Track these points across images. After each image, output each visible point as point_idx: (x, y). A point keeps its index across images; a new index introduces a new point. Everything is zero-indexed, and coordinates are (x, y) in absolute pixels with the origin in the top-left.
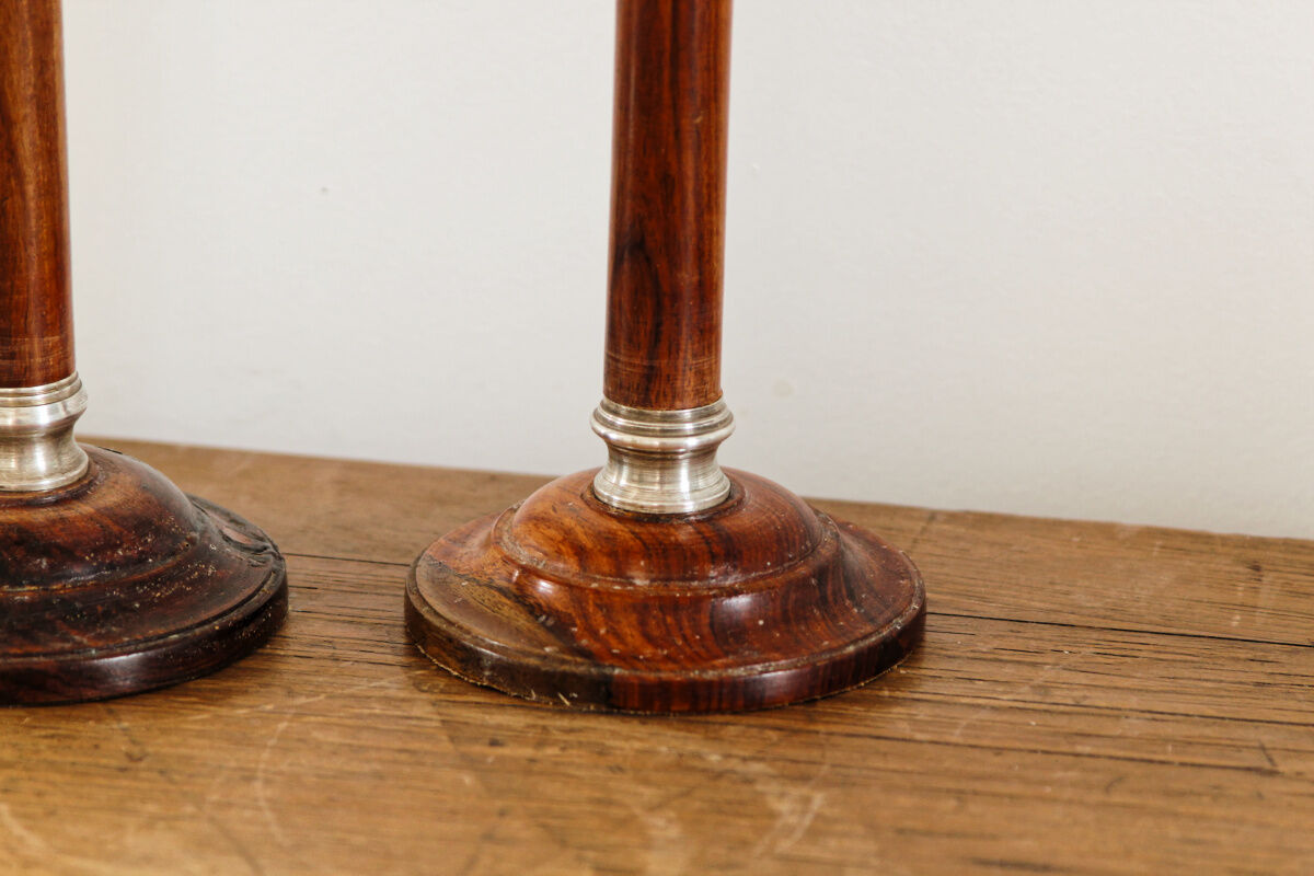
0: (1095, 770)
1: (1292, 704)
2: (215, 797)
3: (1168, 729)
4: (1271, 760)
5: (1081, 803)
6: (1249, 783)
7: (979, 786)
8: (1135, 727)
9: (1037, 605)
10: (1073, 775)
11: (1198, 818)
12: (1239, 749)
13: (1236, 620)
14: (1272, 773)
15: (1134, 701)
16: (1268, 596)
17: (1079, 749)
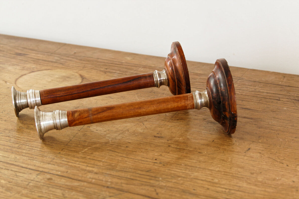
0: (259, 99)
1: (284, 92)
2: (159, 96)
3: (269, 95)
4: (280, 99)
5: (256, 102)
6: (276, 101)
7: (245, 100)
8: (265, 94)
9: (257, 80)
10: (256, 99)
11: (269, 105)
12: (276, 97)
13: (280, 83)
14: (279, 100)
15: (266, 91)
16: (285, 80)
17: (257, 96)
